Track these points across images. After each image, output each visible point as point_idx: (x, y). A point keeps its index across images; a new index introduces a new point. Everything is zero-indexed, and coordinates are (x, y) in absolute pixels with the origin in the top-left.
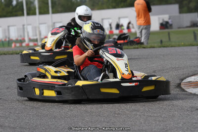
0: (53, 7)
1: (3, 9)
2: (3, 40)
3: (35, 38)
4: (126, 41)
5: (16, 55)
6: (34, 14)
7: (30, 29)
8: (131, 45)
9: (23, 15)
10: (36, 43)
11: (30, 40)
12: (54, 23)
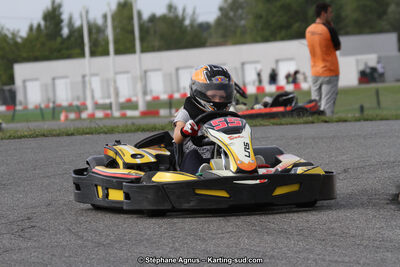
0: (142, 40)
1: (43, 44)
2: (43, 106)
3: (107, 101)
5: (66, 138)
6: (106, 53)
7: (96, 83)
9: (82, 55)
10: (109, 112)
11: (97, 106)
12: (146, 72)
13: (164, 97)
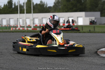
1: (7, 10)
2: (6, 26)
4: (70, 29)
7: (21, 21)
8: (73, 31)
10: (24, 28)
12: (34, 18)
13: (38, 25)
